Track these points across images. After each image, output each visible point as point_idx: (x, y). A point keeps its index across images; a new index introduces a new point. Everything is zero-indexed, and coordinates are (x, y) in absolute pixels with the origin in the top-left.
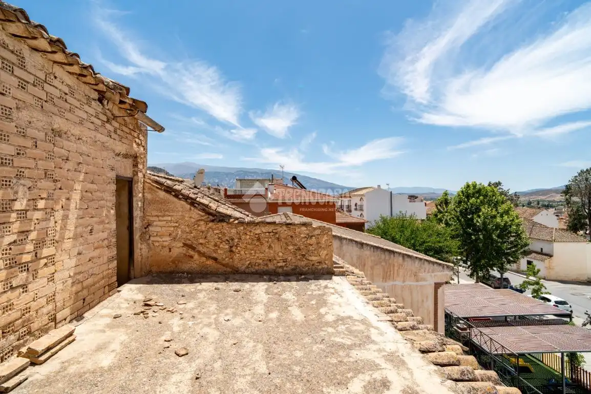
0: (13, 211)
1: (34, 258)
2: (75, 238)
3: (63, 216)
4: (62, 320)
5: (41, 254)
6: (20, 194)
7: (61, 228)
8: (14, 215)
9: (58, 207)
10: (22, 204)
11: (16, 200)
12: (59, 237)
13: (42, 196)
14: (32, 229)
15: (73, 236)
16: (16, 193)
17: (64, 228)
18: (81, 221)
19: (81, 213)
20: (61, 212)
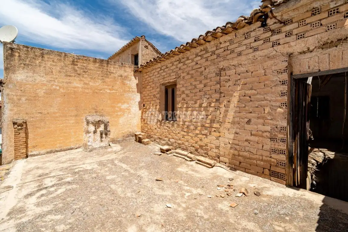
0: (202, 107)
1: (210, 126)
2: (233, 123)
3: (225, 110)
4: (224, 162)
5: (213, 126)
6: (204, 101)
7: (223, 117)
8: (202, 109)
9: (222, 106)
10: (205, 105)
11: (203, 103)
12: (222, 121)
13: (213, 101)
14: (209, 114)
15: (232, 122)
16: (203, 101)
17: (225, 116)
18: (237, 114)
19: (238, 109)
20: (224, 108)
